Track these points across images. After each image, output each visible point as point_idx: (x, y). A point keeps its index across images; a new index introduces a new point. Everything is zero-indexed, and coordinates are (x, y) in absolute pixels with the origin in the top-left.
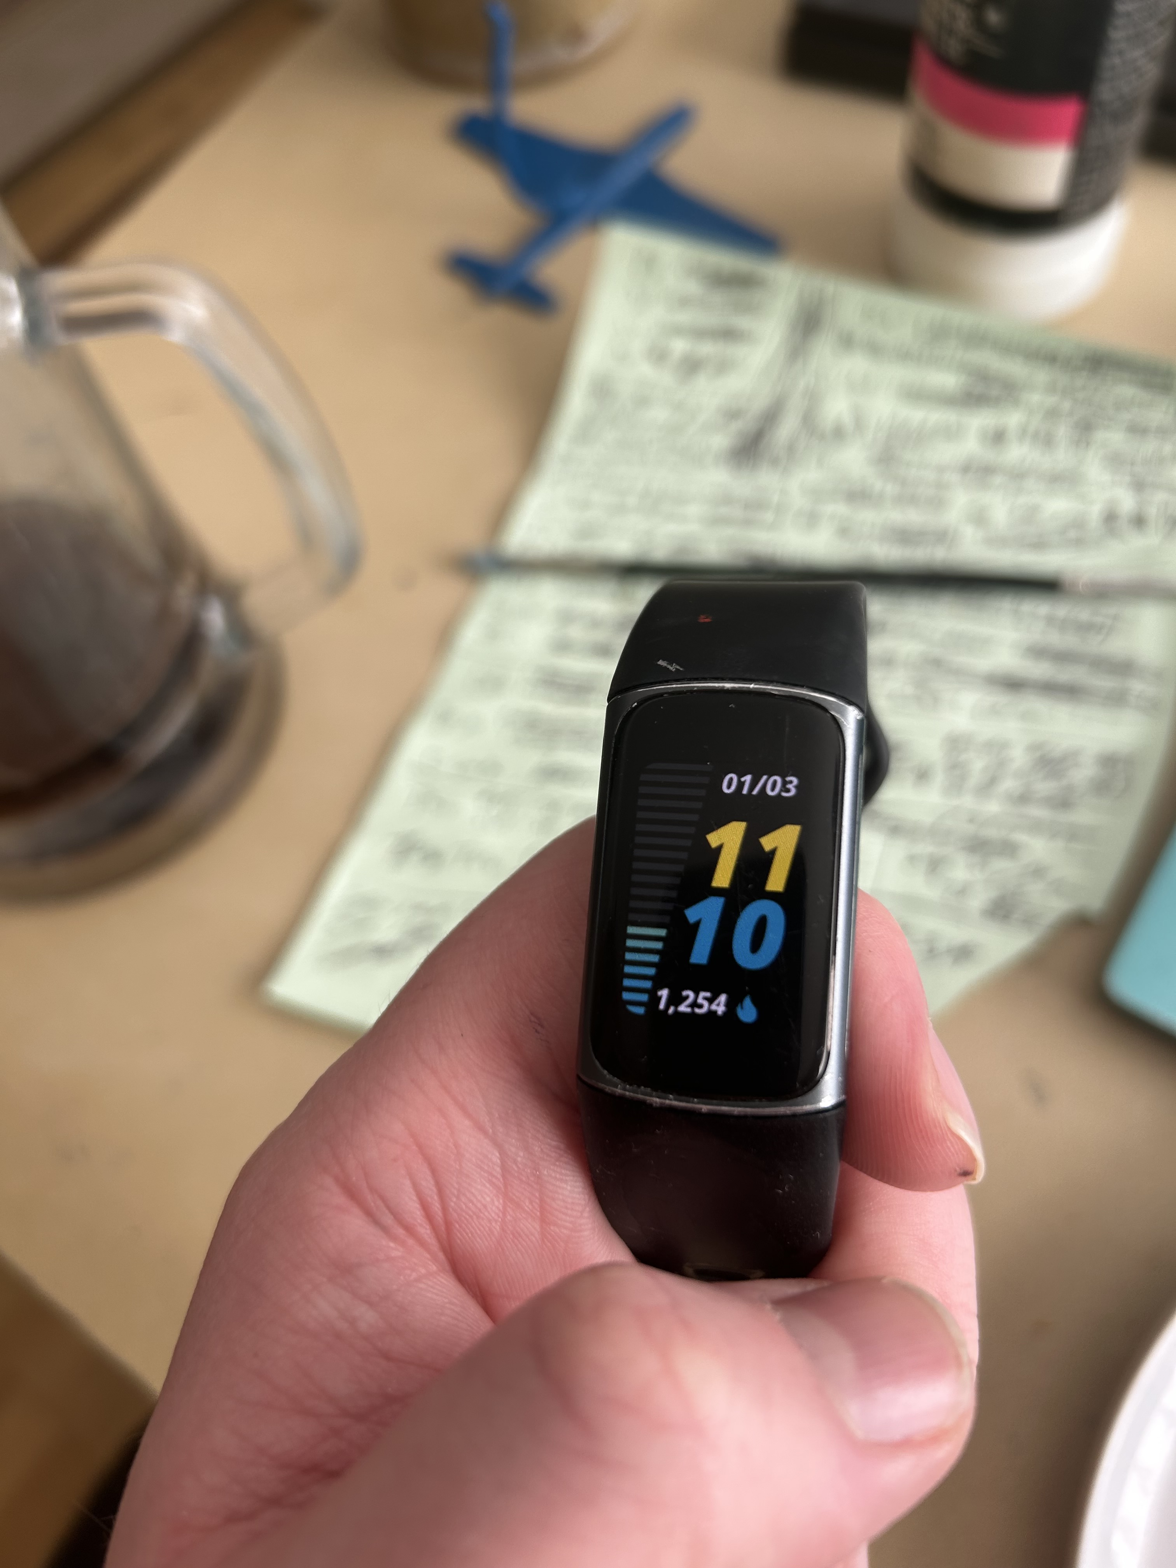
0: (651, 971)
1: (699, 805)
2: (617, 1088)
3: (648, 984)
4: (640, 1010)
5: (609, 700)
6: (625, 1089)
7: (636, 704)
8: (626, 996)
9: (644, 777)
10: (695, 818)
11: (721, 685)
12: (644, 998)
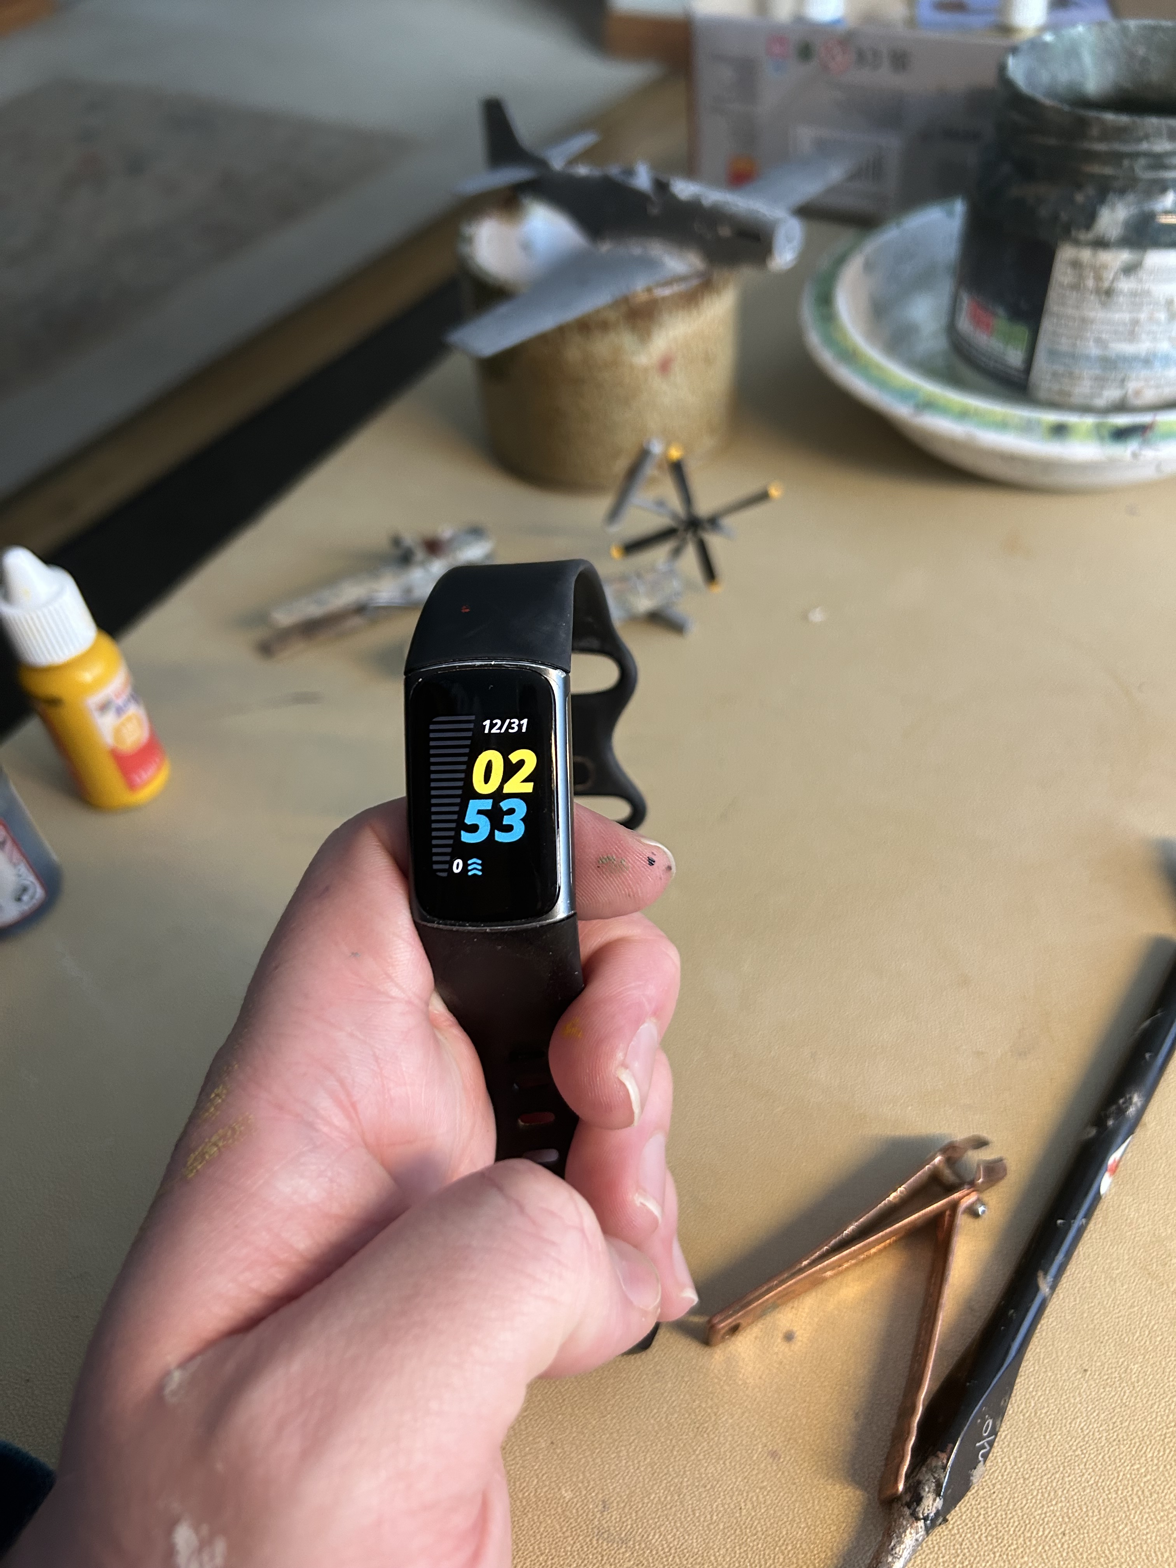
0: (449, 850)
1: (468, 742)
2: (434, 922)
3: (448, 858)
4: (445, 874)
5: (406, 673)
6: (438, 923)
7: (421, 680)
8: (435, 867)
9: (432, 727)
10: (467, 750)
11: (474, 663)
12: (446, 866)
